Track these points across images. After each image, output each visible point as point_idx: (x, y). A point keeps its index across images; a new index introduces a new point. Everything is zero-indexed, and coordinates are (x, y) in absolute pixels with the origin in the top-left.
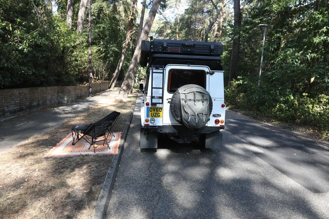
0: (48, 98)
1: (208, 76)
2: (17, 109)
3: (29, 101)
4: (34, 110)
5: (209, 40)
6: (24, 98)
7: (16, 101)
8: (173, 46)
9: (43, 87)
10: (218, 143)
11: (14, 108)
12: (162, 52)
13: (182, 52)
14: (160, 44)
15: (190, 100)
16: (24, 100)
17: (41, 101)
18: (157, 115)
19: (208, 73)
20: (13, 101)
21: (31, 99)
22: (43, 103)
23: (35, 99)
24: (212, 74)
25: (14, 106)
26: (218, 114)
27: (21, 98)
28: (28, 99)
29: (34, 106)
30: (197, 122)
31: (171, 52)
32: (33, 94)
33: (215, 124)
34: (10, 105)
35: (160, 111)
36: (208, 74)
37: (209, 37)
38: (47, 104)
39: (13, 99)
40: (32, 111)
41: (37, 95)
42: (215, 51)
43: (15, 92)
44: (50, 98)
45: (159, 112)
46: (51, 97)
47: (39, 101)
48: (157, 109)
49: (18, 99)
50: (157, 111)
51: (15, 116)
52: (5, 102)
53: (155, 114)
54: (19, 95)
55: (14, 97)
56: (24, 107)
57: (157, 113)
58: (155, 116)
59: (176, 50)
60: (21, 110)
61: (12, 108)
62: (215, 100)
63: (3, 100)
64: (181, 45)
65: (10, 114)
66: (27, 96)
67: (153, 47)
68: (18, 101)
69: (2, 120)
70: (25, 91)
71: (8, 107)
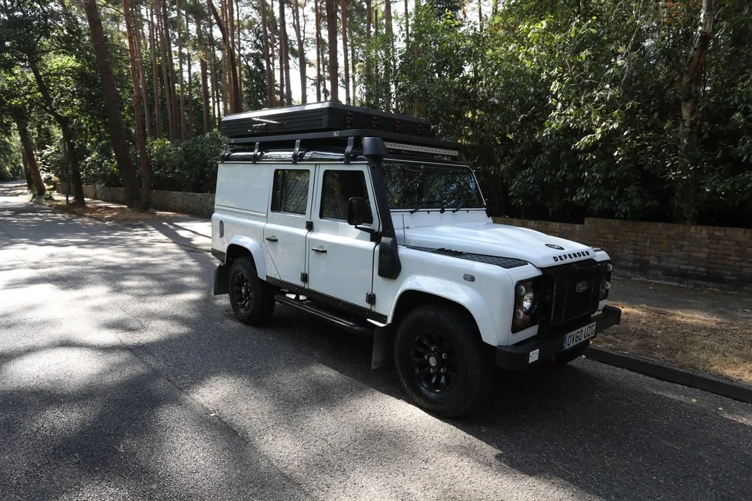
2: (694, 271)
6: (733, 253)
7: (694, 254)
11: (682, 267)
16: (733, 258)
20: (682, 250)
25: (685, 262)
27: (717, 249)
34: (669, 257)
39: (683, 245)
49: (705, 250)
51: (684, 286)
52: (650, 247)
54: (707, 241)
55: (685, 243)
56: (726, 275)
61: (673, 263)
63: (645, 242)
65: (664, 274)
68: (704, 256)
69: (636, 279)
71: (659, 258)
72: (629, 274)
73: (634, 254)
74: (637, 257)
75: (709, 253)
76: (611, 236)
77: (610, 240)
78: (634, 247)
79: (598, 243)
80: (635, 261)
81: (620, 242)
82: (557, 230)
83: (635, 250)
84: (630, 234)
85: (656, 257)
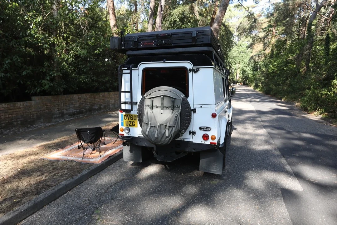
0: (110, 103)
1: (190, 74)
2: (76, 112)
3: (90, 105)
4: (95, 113)
5: (313, 29)
6: (84, 102)
7: (76, 105)
8: (146, 40)
9: (106, 93)
10: (216, 166)
11: (73, 111)
12: (134, 49)
13: (156, 46)
14: (131, 39)
15: (157, 107)
16: (84, 104)
17: (103, 105)
18: (131, 124)
19: (190, 70)
20: (72, 105)
21: (92, 103)
22: (105, 107)
23: (95, 103)
24: (196, 71)
25: (74, 109)
26: (206, 127)
27: (80, 102)
28: (88, 103)
29: (95, 110)
30: (156, 136)
31: (143, 47)
32: (94, 99)
33: (203, 141)
34: (69, 108)
35: (135, 119)
36: (191, 72)
37: (314, 25)
38: (110, 108)
39: (73, 103)
40: (92, 114)
41: (98, 99)
42: (199, 40)
43: (74, 97)
44: (113, 102)
45: (133, 120)
46: (115, 102)
47: (101, 105)
48: (132, 117)
49: (78, 103)
50: (132, 119)
51: (74, 118)
52: (63, 106)
53: (129, 123)
54: (78, 100)
55: (73, 102)
56: (83, 110)
57: (132, 121)
58: (130, 125)
59: (150, 44)
60: (81, 112)
61: (71, 111)
62: (201, 107)
63: (62, 104)
64: (155, 37)
65: (69, 116)
66: (87, 100)
67: (124, 44)
68: (78, 105)
69: (61, 121)
70: (86, 96)
71: (67, 110)
72: (58, 120)
73: (59, 110)
74: (60, 111)
75: (79, 104)
76: (48, 104)
77: (50, 106)
78: (57, 107)
79: (44, 109)
80: (59, 113)
81: (53, 106)
82: (21, 107)
83: (58, 109)
84: (56, 101)
85: (66, 109)
